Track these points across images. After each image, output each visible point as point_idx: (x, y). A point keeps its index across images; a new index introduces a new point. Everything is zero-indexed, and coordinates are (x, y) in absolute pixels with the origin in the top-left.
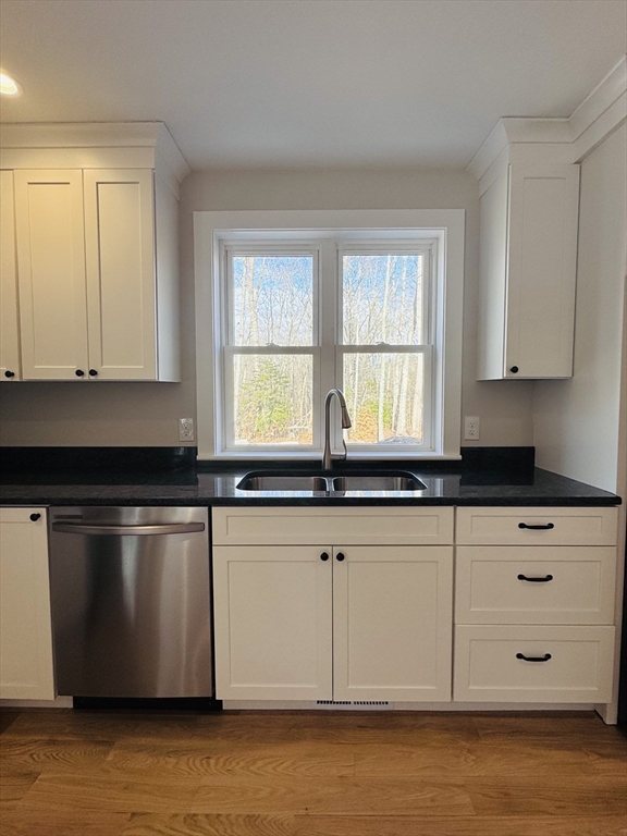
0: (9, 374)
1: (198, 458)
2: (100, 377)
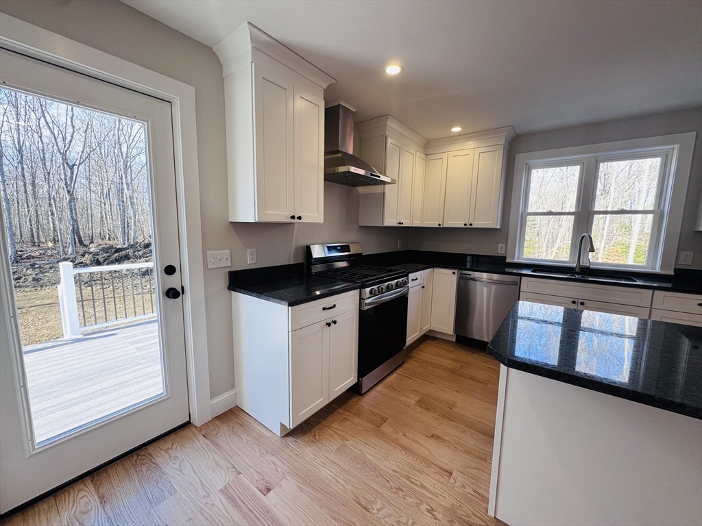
0: (439, 225)
1: (507, 261)
2: (473, 227)
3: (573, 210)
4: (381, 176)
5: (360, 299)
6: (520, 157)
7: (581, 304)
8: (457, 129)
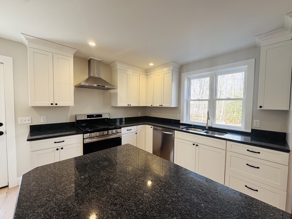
1: (180, 122)
2: (163, 106)
3: (208, 99)
4: (105, 86)
5: (84, 139)
6: (183, 75)
7: (197, 145)
8: (151, 64)
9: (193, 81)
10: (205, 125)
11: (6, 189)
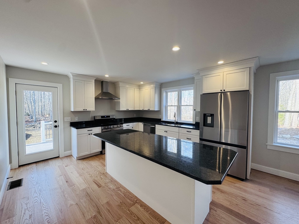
0: (143, 109)
1: (161, 120)
3: (177, 105)
4: (113, 98)
5: (102, 129)
6: (163, 89)
7: (167, 132)
8: (142, 83)
9: (169, 94)
10: (174, 121)
11: (58, 158)
